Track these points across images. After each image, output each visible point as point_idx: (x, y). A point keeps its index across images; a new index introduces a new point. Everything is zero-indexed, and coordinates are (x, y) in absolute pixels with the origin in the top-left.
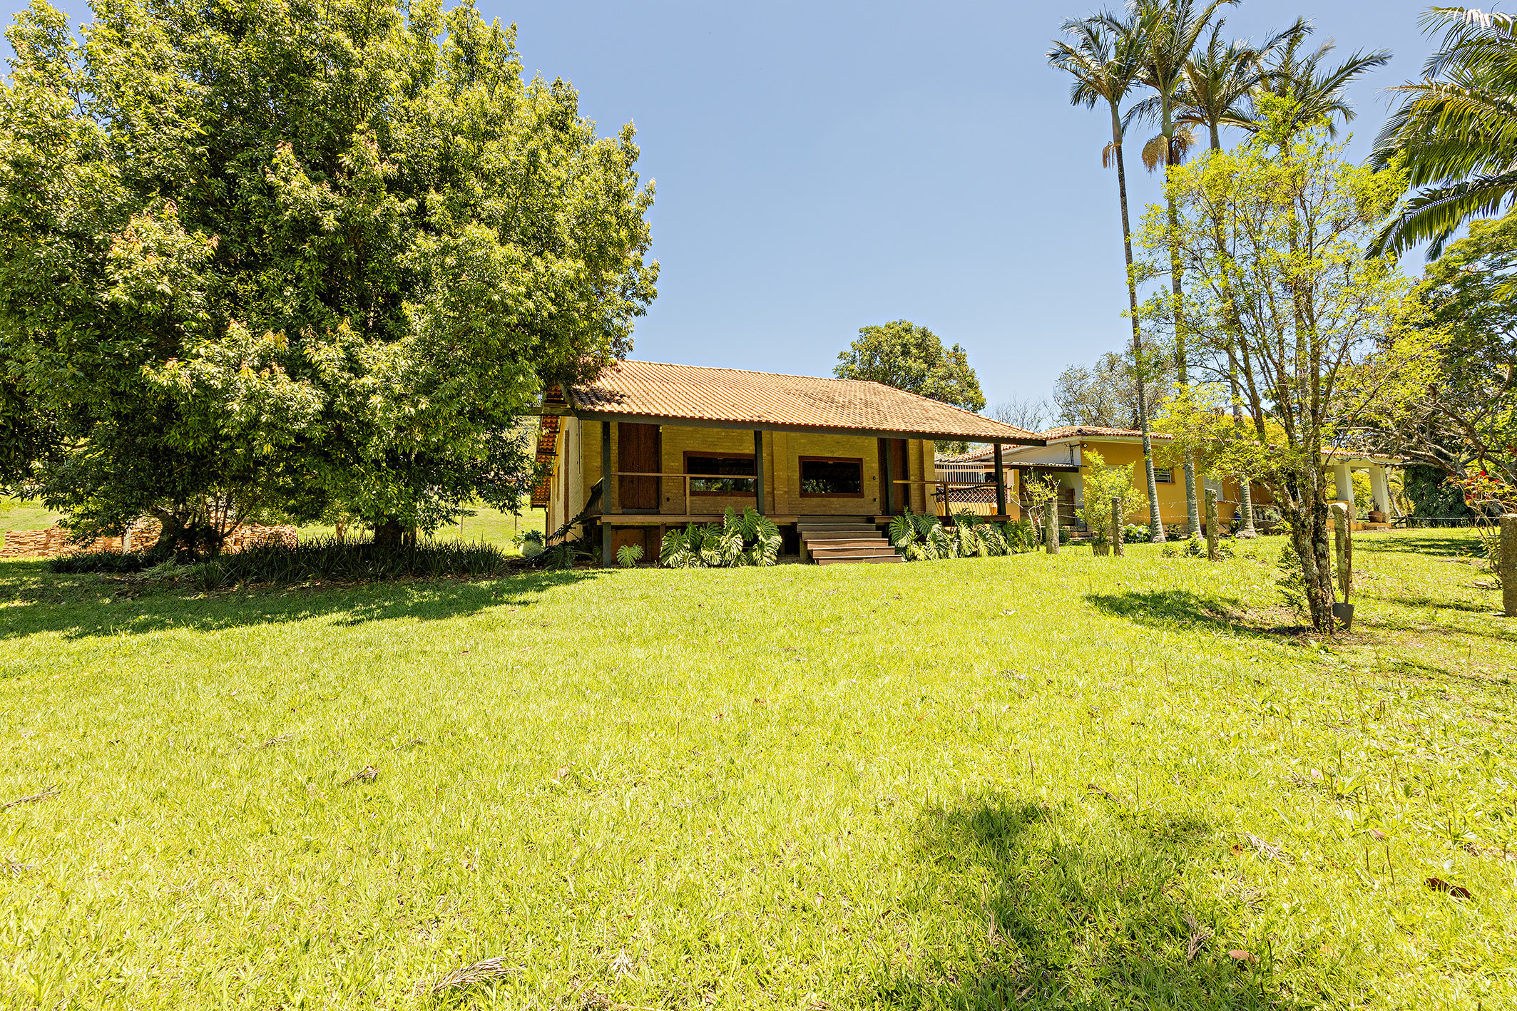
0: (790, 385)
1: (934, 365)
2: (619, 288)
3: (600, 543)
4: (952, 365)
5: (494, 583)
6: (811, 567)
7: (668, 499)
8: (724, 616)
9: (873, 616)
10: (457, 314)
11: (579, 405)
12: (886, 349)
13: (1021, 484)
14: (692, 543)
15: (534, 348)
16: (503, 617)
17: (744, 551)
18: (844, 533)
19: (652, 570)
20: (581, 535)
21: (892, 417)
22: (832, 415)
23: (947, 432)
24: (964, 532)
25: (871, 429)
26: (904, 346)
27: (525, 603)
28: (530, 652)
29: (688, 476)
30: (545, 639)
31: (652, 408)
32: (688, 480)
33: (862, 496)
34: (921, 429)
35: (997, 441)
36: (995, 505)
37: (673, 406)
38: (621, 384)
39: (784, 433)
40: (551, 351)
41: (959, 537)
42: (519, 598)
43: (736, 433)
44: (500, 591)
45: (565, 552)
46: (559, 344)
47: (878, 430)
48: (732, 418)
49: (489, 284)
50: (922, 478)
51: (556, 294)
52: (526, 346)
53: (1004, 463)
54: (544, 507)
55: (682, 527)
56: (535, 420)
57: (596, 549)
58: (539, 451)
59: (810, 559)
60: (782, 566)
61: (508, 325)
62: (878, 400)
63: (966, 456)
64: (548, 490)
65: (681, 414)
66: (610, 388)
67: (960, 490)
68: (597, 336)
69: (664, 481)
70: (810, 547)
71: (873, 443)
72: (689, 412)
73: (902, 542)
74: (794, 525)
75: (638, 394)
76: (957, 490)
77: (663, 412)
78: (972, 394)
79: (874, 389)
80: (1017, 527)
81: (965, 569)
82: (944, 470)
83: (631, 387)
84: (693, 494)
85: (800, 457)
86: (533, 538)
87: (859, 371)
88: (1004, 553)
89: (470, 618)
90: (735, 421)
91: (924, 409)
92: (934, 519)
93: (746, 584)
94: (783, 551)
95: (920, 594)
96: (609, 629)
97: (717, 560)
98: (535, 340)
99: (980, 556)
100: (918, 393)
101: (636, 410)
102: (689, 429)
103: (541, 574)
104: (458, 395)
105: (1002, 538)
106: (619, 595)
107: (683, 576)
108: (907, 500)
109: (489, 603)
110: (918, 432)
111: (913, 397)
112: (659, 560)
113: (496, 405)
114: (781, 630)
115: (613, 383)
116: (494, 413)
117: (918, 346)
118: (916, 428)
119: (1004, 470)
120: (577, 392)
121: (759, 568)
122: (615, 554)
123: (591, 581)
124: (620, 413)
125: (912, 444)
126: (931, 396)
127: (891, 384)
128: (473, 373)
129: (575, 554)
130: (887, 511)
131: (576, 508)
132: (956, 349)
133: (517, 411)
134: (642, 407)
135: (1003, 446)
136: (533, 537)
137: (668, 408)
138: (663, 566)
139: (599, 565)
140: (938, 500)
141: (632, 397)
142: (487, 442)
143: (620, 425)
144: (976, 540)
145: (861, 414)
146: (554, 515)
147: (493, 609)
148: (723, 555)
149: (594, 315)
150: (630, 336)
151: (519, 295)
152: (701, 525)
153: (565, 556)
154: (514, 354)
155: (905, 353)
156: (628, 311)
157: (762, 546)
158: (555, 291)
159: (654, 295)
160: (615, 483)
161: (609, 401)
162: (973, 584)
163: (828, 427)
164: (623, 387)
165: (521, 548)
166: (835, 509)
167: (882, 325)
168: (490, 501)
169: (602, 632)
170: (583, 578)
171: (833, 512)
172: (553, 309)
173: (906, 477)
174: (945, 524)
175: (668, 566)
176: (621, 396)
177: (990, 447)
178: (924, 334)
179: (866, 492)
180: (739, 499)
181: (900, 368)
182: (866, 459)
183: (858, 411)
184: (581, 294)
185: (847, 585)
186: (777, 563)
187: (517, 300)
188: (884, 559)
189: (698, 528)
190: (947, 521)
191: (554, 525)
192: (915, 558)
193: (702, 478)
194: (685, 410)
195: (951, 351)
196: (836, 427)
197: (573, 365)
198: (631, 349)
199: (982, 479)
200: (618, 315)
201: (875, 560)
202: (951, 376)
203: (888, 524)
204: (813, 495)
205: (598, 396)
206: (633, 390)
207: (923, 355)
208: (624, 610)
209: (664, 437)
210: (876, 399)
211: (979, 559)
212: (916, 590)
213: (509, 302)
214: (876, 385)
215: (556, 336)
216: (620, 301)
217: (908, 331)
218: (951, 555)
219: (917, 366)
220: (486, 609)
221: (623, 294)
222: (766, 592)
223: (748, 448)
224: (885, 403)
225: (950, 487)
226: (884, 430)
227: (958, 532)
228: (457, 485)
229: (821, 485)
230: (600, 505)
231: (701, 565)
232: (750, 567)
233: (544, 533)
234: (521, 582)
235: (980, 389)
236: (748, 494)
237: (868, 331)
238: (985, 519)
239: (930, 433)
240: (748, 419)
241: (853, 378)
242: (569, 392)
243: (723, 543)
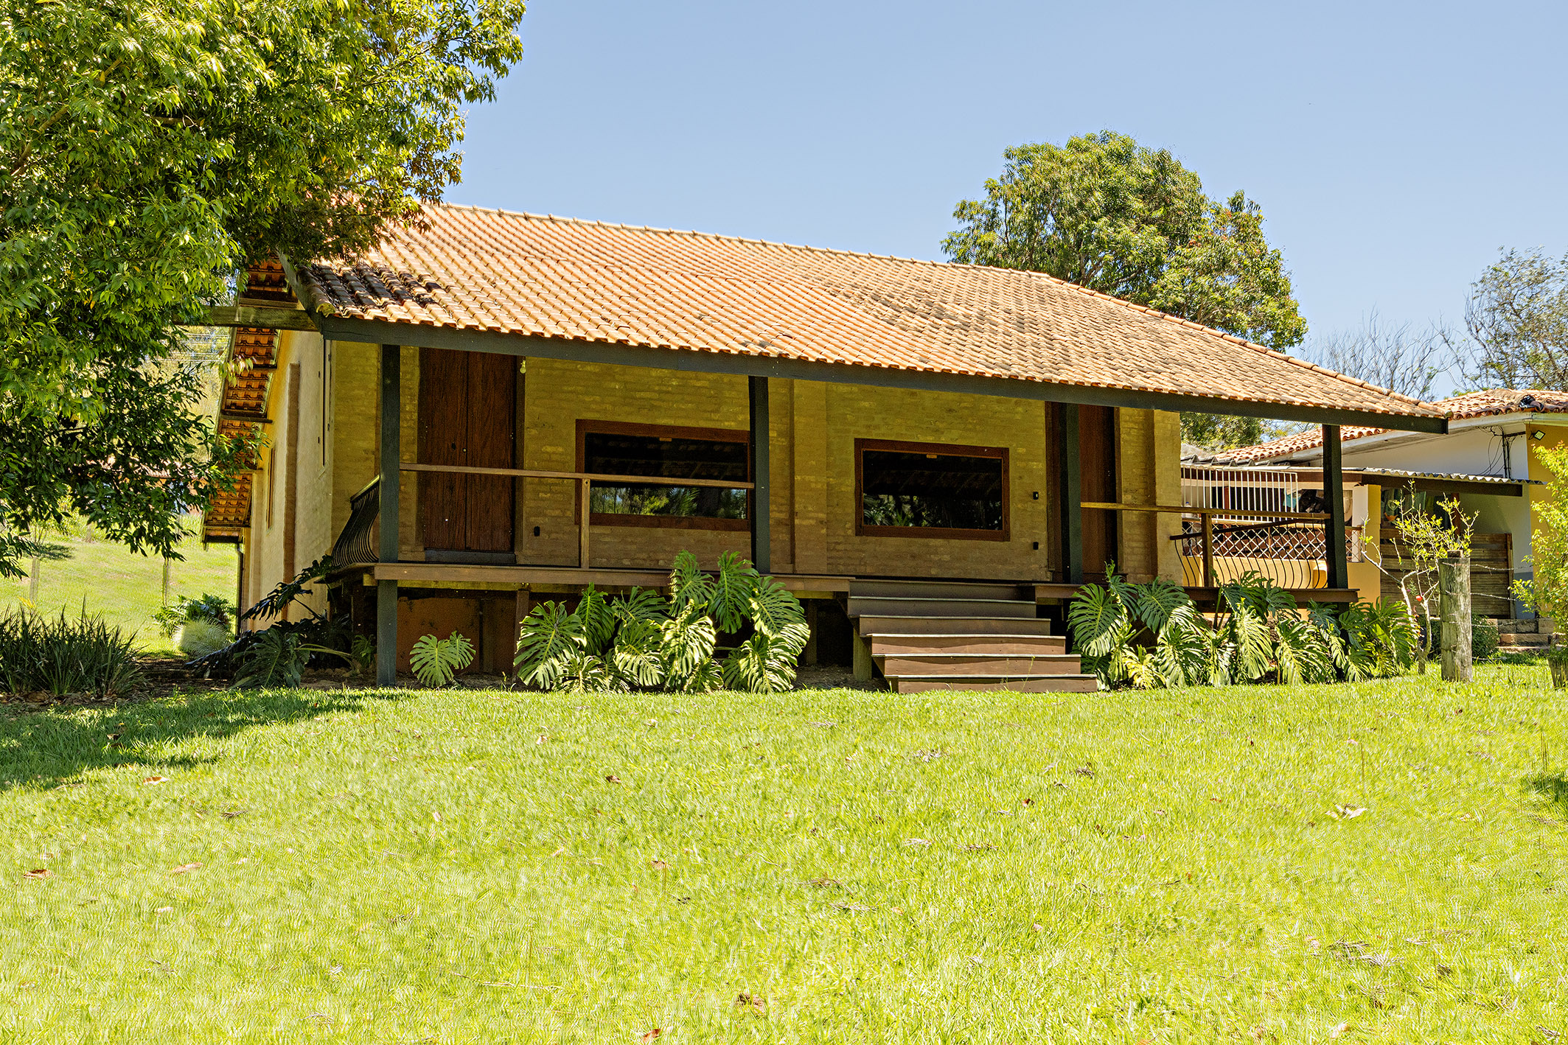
0: (838, 273)
1: (1184, 239)
2: (429, 37)
3: (370, 627)
4: (1228, 240)
5: (111, 714)
6: (879, 697)
7: (537, 531)
8: (668, 804)
9: (1026, 811)
10: (33, 81)
11: (326, 304)
12: (1070, 197)
13: (1385, 519)
14: (592, 635)
15: (222, 168)
16: (132, 793)
17: (717, 655)
18: (961, 621)
19: (495, 695)
20: (323, 608)
21: (1081, 354)
22: (937, 346)
23: (1211, 393)
24: (1248, 624)
25: (1030, 382)
26: (1112, 192)
27: (187, 762)
28: (195, 874)
29: (586, 478)
30: (234, 846)
31: (503, 317)
32: (586, 487)
33: (1006, 537)
34: (1151, 385)
35: (1331, 419)
36: (1323, 566)
37: (555, 314)
38: (429, 259)
39: (820, 385)
40: (261, 177)
41: (1234, 637)
42: (169, 749)
43: (704, 380)
44: (123, 735)
45: (285, 647)
46: (283, 161)
47: (1047, 384)
48: (696, 345)
49: (115, 15)
50: (1150, 497)
51: (276, 42)
52: (200, 163)
53: (1346, 469)
54: (236, 541)
55: (571, 598)
56: (221, 337)
57: (361, 641)
58: (228, 410)
59: (877, 679)
60: (809, 694)
61: (158, 111)
62: (1049, 315)
63: (1256, 451)
64: (245, 502)
65: (572, 329)
66: (402, 268)
67: (1238, 530)
68: (375, 144)
69: (528, 489)
70: (877, 650)
71: (1038, 411)
72: (592, 329)
73: (1099, 646)
74: (842, 597)
75: (469, 285)
76: (1233, 528)
77: (530, 328)
78: (1272, 307)
79: (1040, 288)
80: (1373, 617)
81: (1248, 711)
82: (1204, 483)
83: (453, 268)
84: (596, 519)
85: (859, 443)
86: (206, 614)
87: (1003, 247)
88: (1341, 675)
89: (50, 795)
90: (704, 353)
91: (1159, 339)
92: (1175, 594)
93: (722, 731)
94: (812, 657)
95: (1140, 764)
96: (389, 827)
97: (653, 675)
98: (224, 149)
99: (1284, 681)
100: (1145, 302)
101: (465, 321)
102: (590, 368)
103: (224, 695)
104: (33, 273)
105: (1335, 642)
106: (413, 749)
107: (568, 710)
108: (1112, 549)
109: (97, 760)
110: (1142, 392)
111: (1135, 311)
112: (511, 672)
113: (124, 297)
114: (804, 840)
115: (410, 257)
116: (120, 317)
117: (1145, 193)
118: (1139, 381)
119: (1346, 486)
120: (322, 274)
121: (753, 696)
122: (405, 656)
123: (346, 716)
124: (426, 326)
125: (1128, 418)
126: (1177, 310)
127: (1081, 278)
128: (72, 222)
129: (308, 652)
130: (1063, 573)
131: (314, 547)
132: (1236, 204)
133: (175, 313)
134: (480, 313)
135: (1346, 430)
136: (209, 611)
137: (543, 319)
138: (520, 687)
139: (367, 679)
140: (1186, 552)
141: (456, 289)
142: (101, 382)
143: (425, 354)
144: (1275, 646)
145: (1007, 346)
146: (258, 562)
147: (107, 773)
148: (667, 665)
149: (368, 94)
150: (455, 147)
151: (187, 39)
152: (614, 594)
153: (285, 654)
154: (169, 181)
155: (1116, 209)
156: (451, 88)
157: (761, 646)
158: (274, 36)
159: (515, 53)
160: (410, 489)
161: (399, 298)
162: (1267, 746)
163: (928, 372)
164: (435, 266)
165: (179, 636)
166: (940, 564)
167: (1060, 143)
168: (106, 524)
169: (370, 833)
170: (329, 708)
171: (934, 572)
172: (269, 77)
173: (1112, 495)
174: (1202, 607)
175: (534, 687)
176: (429, 287)
177: (1315, 432)
178: (1162, 165)
179: (1015, 525)
180: (709, 534)
181: (1101, 245)
182: (1017, 450)
183: (1000, 338)
184: (338, 45)
185: (964, 739)
186: (797, 685)
187: (181, 54)
188: (1056, 683)
189: (609, 600)
190: (1208, 599)
191: (258, 584)
192: (1128, 683)
193: (619, 485)
194: (584, 323)
195: (1226, 207)
196: (946, 374)
197: (314, 211)
198: (455, 177)
199: (1293, 503)
200: (427, 97)
201: (1033, 684)
202: (1224, 264)
203: (1067, 602)
204: (887, 530)
205: (373, 284)
206: (458, 273)
207: (1158, 214)
208: (426, 784)
209: (530, 387)
210: (1044, 314)
211: (1280, 688)
212: (1130, 756)
213: (163, 57)
214: (1045, 279)
215: (273, 141)
216: (432, 65)
217: (1122, 157)
218: (1215, 679)
219: (1144, 239)
220: (88, 774)
221: (439, 48)
222: (769, 751)
223: (735, 418)
224: (1065, 322)
225: (1216, 520)
226: (1063, 385)
227: (1233, 624)
228: (24, 482)
229: (907, 508)
230: (371, 539)
231: (615, 686)
232: (732, 694)
233: (233, 602)
234: (177, 713)
235: (1293, 297)
236: (730, 524)
237: (1025, 156)
238: (1298, 598)
239: (1172, 395)
240: (735, 348)
241: (991, 262)
242: (302, 274)
243: (668, 636)
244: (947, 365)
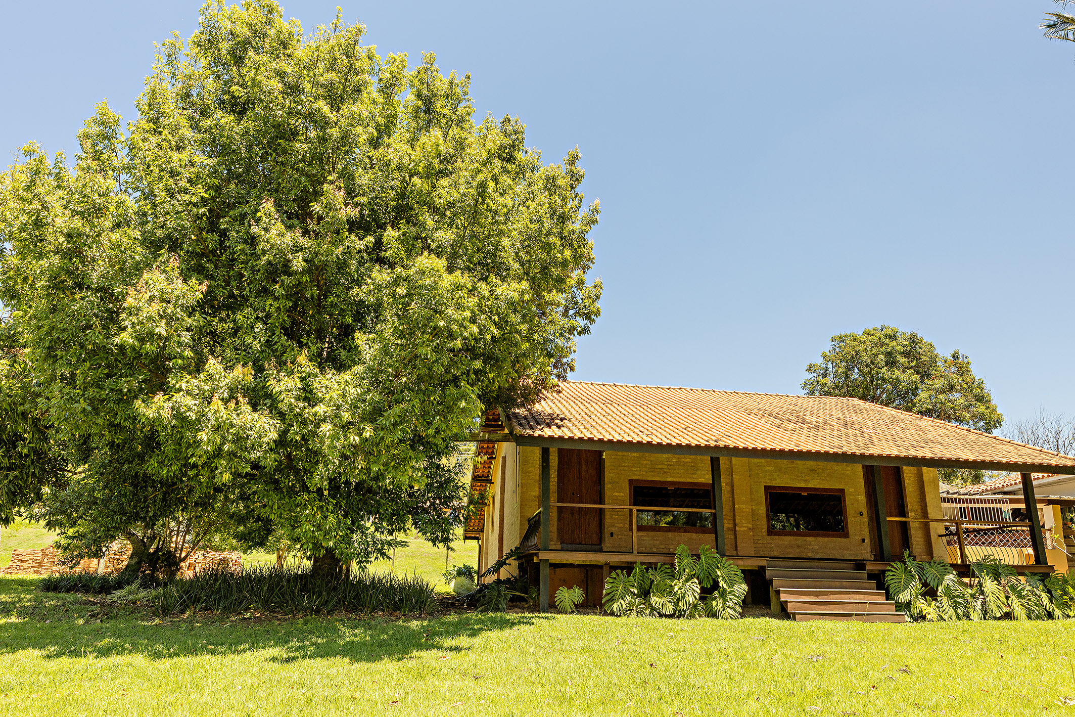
0: (751, 404)
1: (928, 375)
2: (561, 309)
3: (536, 582)
4: (953, 376)
5: (425, 623)
6: (786, 623)
7: (612, 534)
8: (682, 681)
9: (873, 692)
10: (404, 341)
11: (518, 430)
12: (866, 358)
13: (1065, 524)
14: (640, 588)
15: (476, 372)
16: (434, 664)
17: (701, 598)
18: (827, 582)
19: (595, 617)
20: (516, 573)
21: (880, 440)
22: (803, 438)
23: (954, 458)
24: (989, 585)
25: (853, 454)
26: (889, 354)
27: (457, 649)
28: (461, 707)
29: (635, 508)
30: (478, 694)
31: (595, 432)
32: (635, 513)
33: (846, 536)
34: (920, 454)
35: (1026, 470)
36: (1031, 551)
37: (618, 430)
38: (561, 407)
39: (745, 460)
40: (491, 375)
41: (982, 593)
42: (450, 642)
43: (688, 459)
44: (431, 634)
45: (499, 592)
46: (501, 368)
47: (862, 455)
48: (684, 442)
49: (436, 312)
50: (925, 514)
51: (499, 317)
52: (468, 371)
53: (1037, 496)
54: (477, 539)
55: (629, 568)
56: (472, 446)
57: (532, 589)
58: (475, 478)
59: (784, 613)
60: (749, 620)
61: (452, 350)
62: (860, 419)
63: (983, 487)
64: (482, 521)
65: (626, 438)
66: (550, 411)
67: (978, 531)
68: (539, 357)
69: (607, 513)
70: (783, 597)
71: (859, 469)
72: (635, 436)
73: (904, 597)
74: (763, 569)
75: (579, 418)
76: (974, 530)
77: (607, 437)
78: (982, 409)
79: (854, 406)
80: (1065, 581)
81: (997, 636)
82: (954, 505)
83: (572, 410)
84: (640, 528)
85: (767, 488)
86: (465, 574)
87: (833, 385)
88: (1050, 616)
89: (400, 663)
90: (688, 446)
91: (921, 430)
92: (945, 568)
93: (706, 641)
94: (749, 600)
95: (936, 667)
96: (548, 687)
97: (669, 609)
98: (478, 364)
99: (1016, 619)
100: (909, 410)
101: (578, 435)
102: (634, 454)
103: (473, 615)
104: (401, 422)
105: (1045, 597)
106: (558, 646)
107: (630, 627)
108: (906, 542)
109: (420, 647)
110: (915, 458)
111: (906, 415)
112: (601, 606)
113: (438, 431)
114: (753, 704)
115: (553, 406)
116: (435, 441)
117: (907, 354)
118: (912, 453)
119: (1039, 506)
120: (516, 416)
121: (720, 621)
122: (552, 597)
123: (527, 627)
124: (561, 438)
125: (908, 473)
126: (928, 413)
127: (874, 399)
128: (417, 400)
129: (509, 594)
130: (880, 555)
131: (512, 542)
132: (955, 356)
133: (456, 437)
134: (585, 431)
135: (1034, 475)
136: (465, 572)
137: (613, 432)
138: (606, 614)
139: (535, 609)
140: (949, 543)
141: (573, 420)
142: (425, 469)
143: (560, 451)
144: (1007, 598)
145: (840, 437)
146: (487, 549)
147: (424, 654)
148: (676, 604)
149: (536, 336)
150: (571, 356)
151: (464, 319)
152: (650, 566)
153: (499, 596)
154: (455, 380)
155: (891, 363)
156: (572, 330)
157: (723, 594)
158: (498, 314)
159: (598, 313)
160: (554, 514)
161: (549, 425)
162: (1011, 658)
163: (800, 452)
164: (564, 410)
165: (453, 584)
166: (813, 551)
167: (859, 333)
168: (424, 534)
169: (539, 690)
170: (519, 623)
171: (810, 555)
172: (496, 332)
173: (902, 512)
174: (961, 575)
175: (612, 614)
176: (562, 420)
177: (1016, 476)
178: (913, 340)
179: (851, 529)
180: (694, 535)
181: (884, 380)
182: (849, 490)
183: (835, 432)
184: (524, 316)
185: (834, 649)
186: (743, 615)
187: (461, 325)
188: (882, 617)
189: (647, 569)
190: (964, 570)
191: (487, 559)
192: (924, 618)
193: (648, 511)
194: (631, 433)
195: (950, 358)
196: (809, 452)
197: (513, 388)
198: (572, 369)
199: (1008, 516)
200: (562, 335)
201: (869, 617)
202: (952, 388)
203: (884, 572)
204: (783, 533)
205: (538, 420)
206: (574, 413)
207: (913, 364)
208: (564, 665)
209: (607, 464)
210: (857, 419)
211: (1014, 623)
212: (930, 662)
213: (455, 327)
214: (856, 401)
215: (497, 360)
216: (562, 321)
217: (893, 337)
218: (975, 616)
219: (907, 377)
220: (415, 653)
221: (565, 314)
222: (731, 652)
223: (705, 477)
224: (869, 423)
225: (964, 526)
226: (871, 456)
227: (981, 585)
228: (393, 515)
229: (792, 520)
230: (536, 540)
231: (651, 614)
232: (710, 619)
233: (476, 568)
234: (453, 624)
235: (993, 403)
236: (704, 530)
237: (841, 339)
238: (1019, 570)
239: (932, 459)
240: (703, 443)
241: (828, 394)
242: (508, 416)
243: (676, 589)
244: (809, 448)
